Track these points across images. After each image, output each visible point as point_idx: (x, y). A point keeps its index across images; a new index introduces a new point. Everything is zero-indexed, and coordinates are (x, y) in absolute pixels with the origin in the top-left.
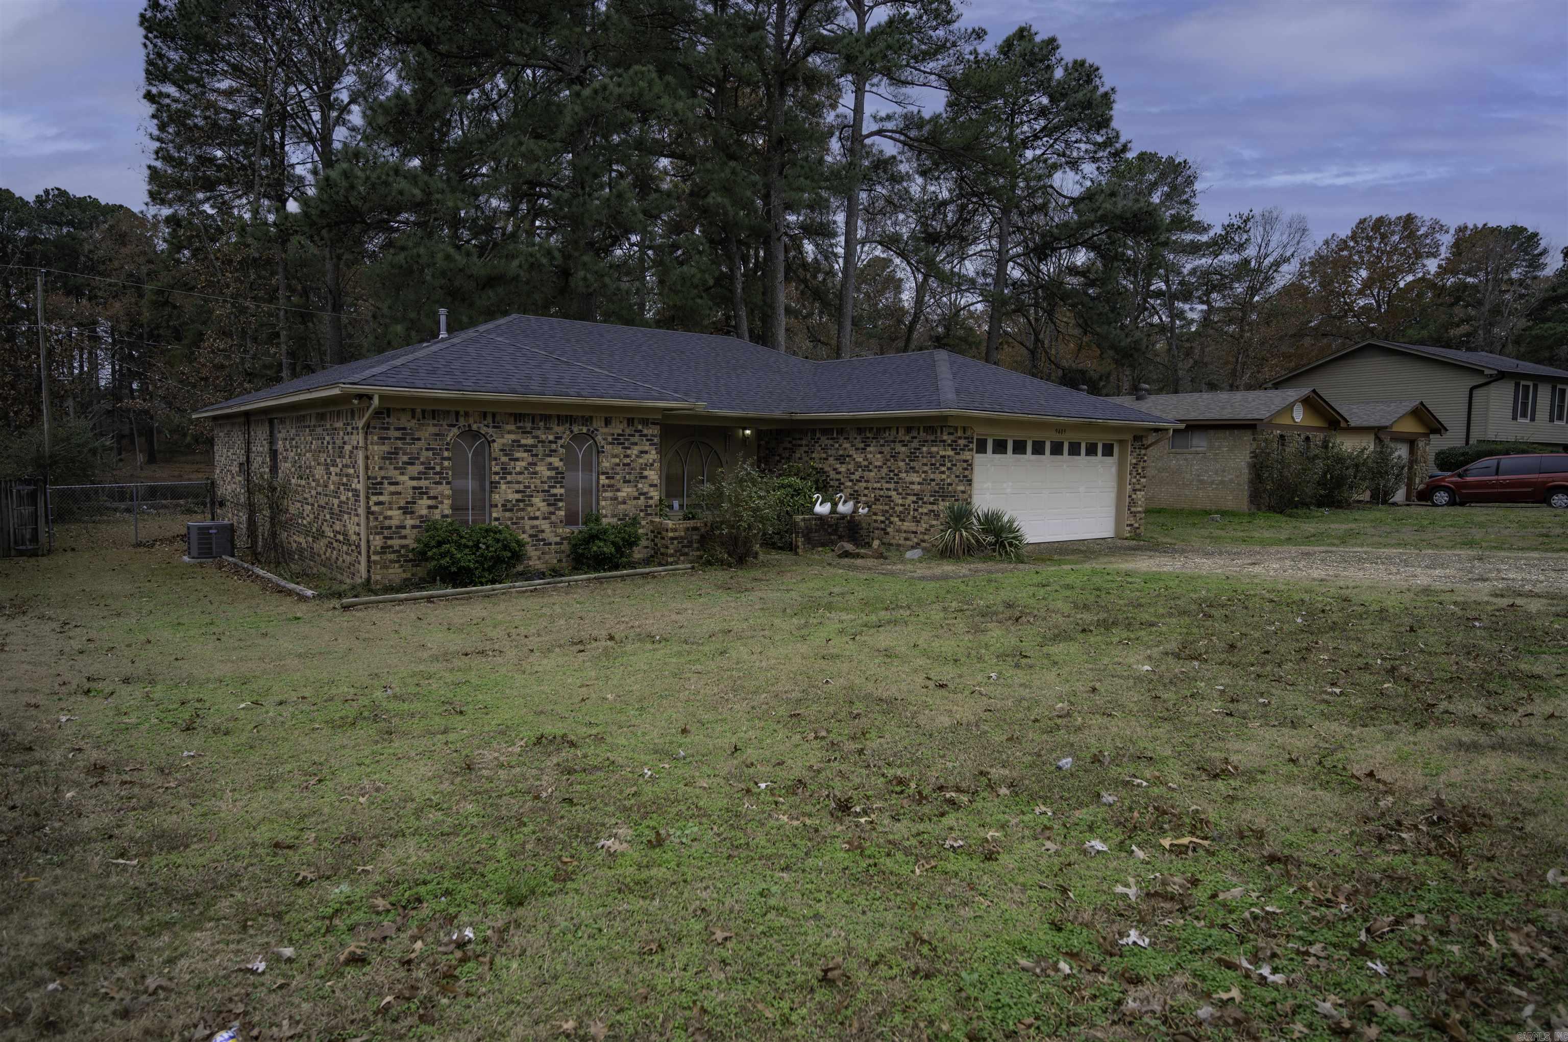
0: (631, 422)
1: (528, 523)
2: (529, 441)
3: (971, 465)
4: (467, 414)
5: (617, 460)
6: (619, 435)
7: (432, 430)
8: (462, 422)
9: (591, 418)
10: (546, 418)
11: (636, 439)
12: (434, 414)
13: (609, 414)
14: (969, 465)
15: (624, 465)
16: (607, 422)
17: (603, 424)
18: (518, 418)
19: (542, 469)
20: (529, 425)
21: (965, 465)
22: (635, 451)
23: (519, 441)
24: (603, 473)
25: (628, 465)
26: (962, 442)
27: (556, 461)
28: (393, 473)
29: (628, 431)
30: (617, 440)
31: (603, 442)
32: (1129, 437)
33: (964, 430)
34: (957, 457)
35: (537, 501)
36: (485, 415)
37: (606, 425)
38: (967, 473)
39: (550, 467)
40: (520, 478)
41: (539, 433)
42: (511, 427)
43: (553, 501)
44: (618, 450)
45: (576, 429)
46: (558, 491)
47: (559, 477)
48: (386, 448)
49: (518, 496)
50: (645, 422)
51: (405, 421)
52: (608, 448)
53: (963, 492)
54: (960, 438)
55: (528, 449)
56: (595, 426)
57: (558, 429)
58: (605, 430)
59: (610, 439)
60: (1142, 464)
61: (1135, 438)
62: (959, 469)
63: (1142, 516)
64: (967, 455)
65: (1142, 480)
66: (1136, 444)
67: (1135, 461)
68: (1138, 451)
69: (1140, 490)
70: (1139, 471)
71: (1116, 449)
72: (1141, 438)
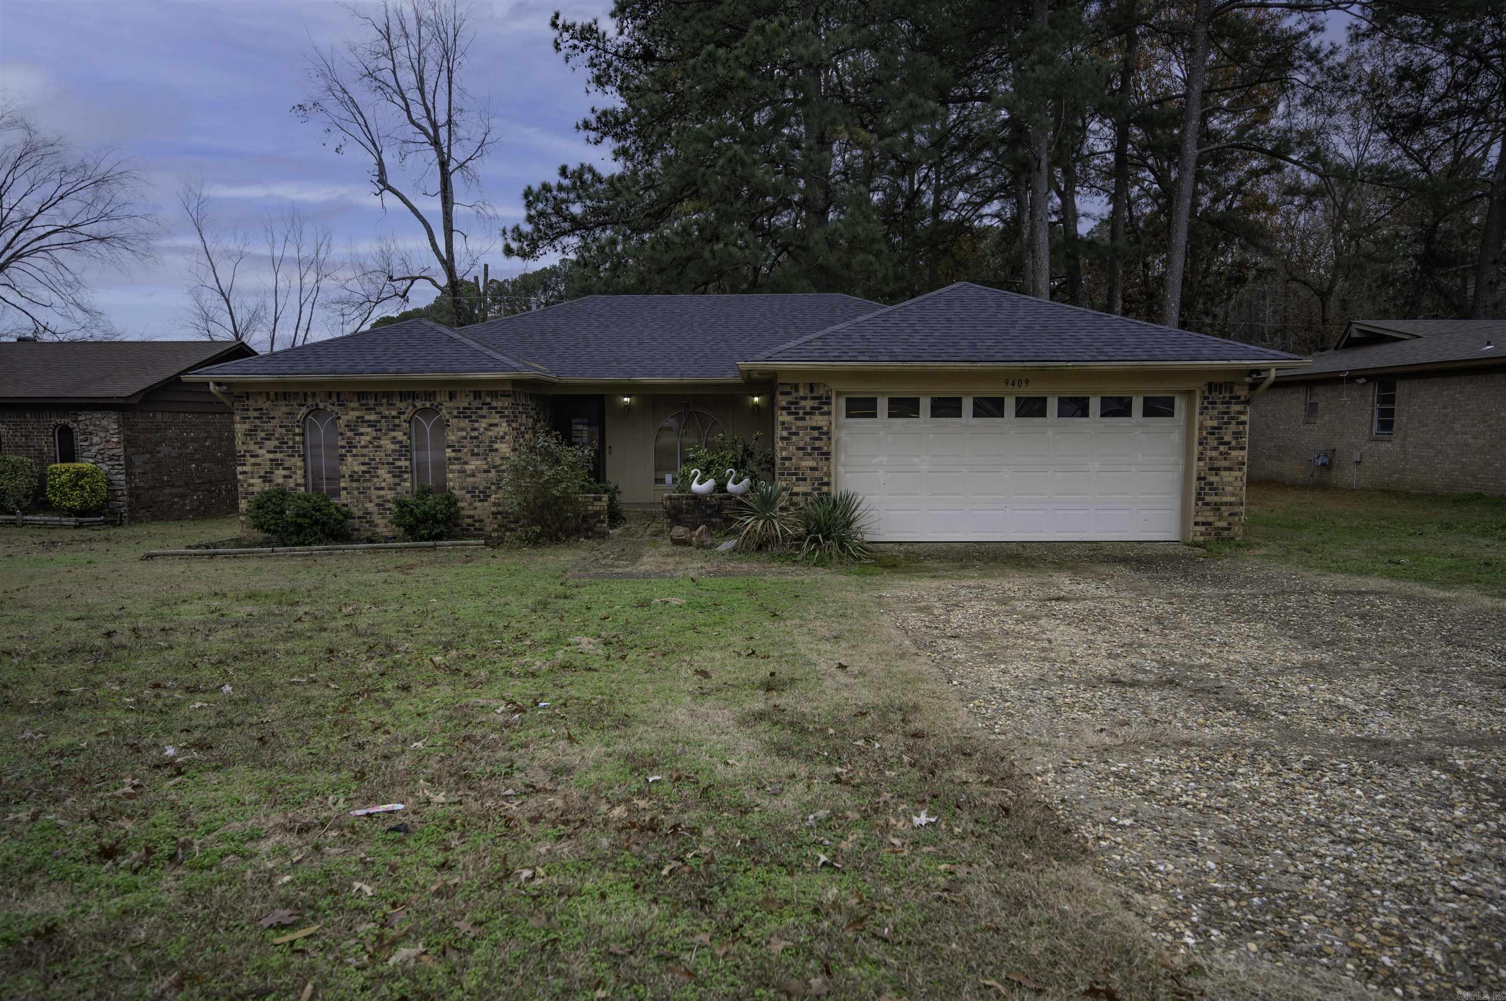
0: (477, 395)
1: (374, 493)
2: (373, 417)
3: (827, 433)
4: (314, 395)
5: (464, 434)
6: (464, 408)
7: (285, 409)
8: (310, 401)
9: (434, 393)
10: (389, 395)
11: (484, 412)
12: (285, 396)
13: (453, 389)
14: (824, 433)
15: (471, 438)
16: (452, 396)
17: (447, 399)
18: (361, 395)
19: (386, 443)
20: (372, 402)
21: (816, 434)
22: (483, 424)
23: (363, 417)
24: (449, 447)
25: (476, 438)
26: (808, 404)
27: (399, 435)
28: (253, 447)
29: (475, 404)
30: (463, 414)
31: (448, 416)
32: (1199, 387)
33: (812, 387)
34: (800, 423)
35: (382, 472)
36: (330, 395)
37: (451, 399)
38: (818, 444)
39: (394, 441)
40: (365, 451)
41: (381, 409)
42: (355, 404)
43: (398, 474)
44: (465, 423)
45: (419, 405)
46: (403, 463)
47: (404, 450)
48: (246, 426)
49: (364, 468)
50: (494, 395)
51: (261, 403)
52: (453, 422)
53: (812, 469)
54: (804, 398)
55: (371, 424)
56: (439, 400)
57: (402, 405)
58: (451, 404)
59: (455, 413)
60: (1233, 427)
61: (1211, 387)
62: (803, 438)
63: (1236, 509)
64: (818, 420)
65: (1234, 453)
66: (1216, 396)
67: (1215, 423)
68: (1222, 408)
69: (1230, 469)
70: (1227, 438)
71: (1180, 404)
72: (1230, 386)
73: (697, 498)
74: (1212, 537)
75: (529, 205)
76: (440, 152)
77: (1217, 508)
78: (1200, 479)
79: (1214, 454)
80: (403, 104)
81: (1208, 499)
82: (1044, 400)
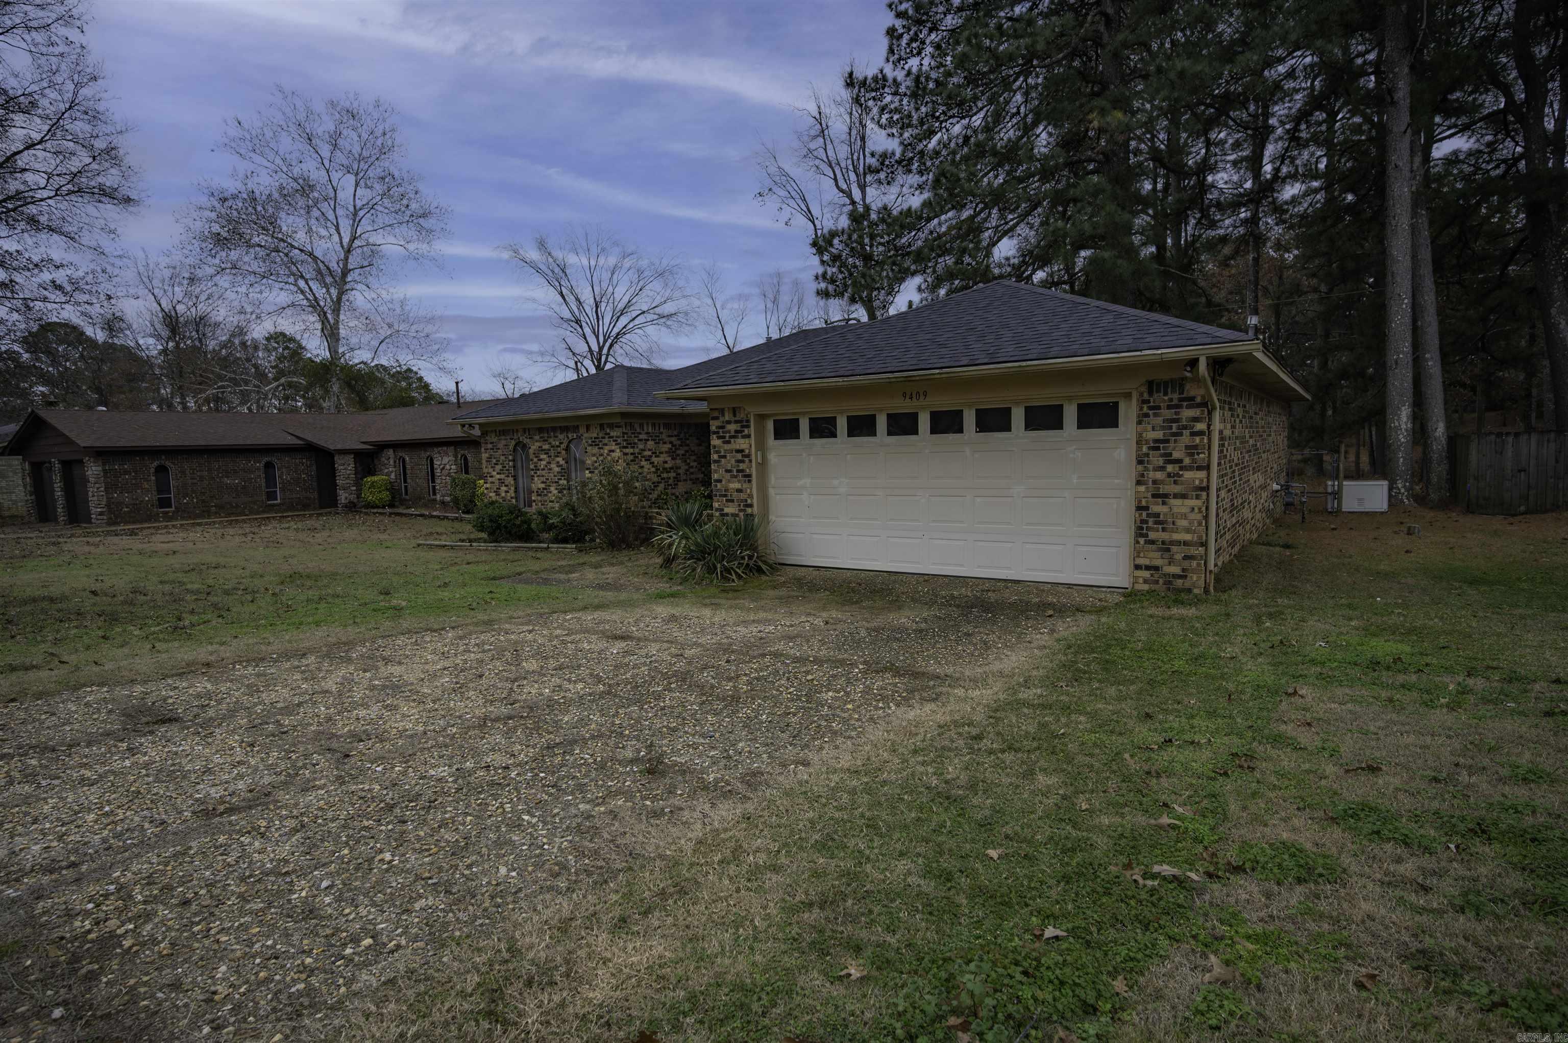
0: (602, 426)
2: (547, 447)
3: (748, 456)
4: (517, 431)
5: (595, 458)
6: (595, 438)
7: (504, 442)
8: (516, 436)
9: (578, 426)
10: (554, 429)
11: (606, 441)
12: (504, 432)
13: (588, 421)
14: (746, 456)
15: (600, 461)
16: (588, 428)
17: (585, 430)
18: (540, 430)
19: (553, 466)
20: (546, 435)
21: (739, 456)
22: (606, 450)
23: (542, 447)
25: (602, 461)
26: (732, 427)
27: (561, 460)
28: (490, 470)
29: (601, 434)
30: (594, 444)
31: (586, 445)
32: (1136, 387)
33: (734, 411)
34: (727, 447)
35: (553, 489)
36: (525, 431)
37: (587, 431)
38: (742, 466)
39: (558, 465)
40: (544, 473)
41: (551, 440)
42: (537, 437)
43: (561, 490)
44: (595, 450)
45: (570, 436)
46: (563, 482)
47: (563, 472)
48: (487, 455)
49: (543, 486)
50: (612, 426)
51: (493, 438)
52: (589, 449)
53: (739, 491)
54: (729, 422)
55: (547, 452)
56: (581, 432)
57: (562, 437)
58: (586, 435)
59: (590, 441)
60: (1186, 439)
61: (1152, 387)
62: (730, 462)
63: (1193, 551)
64: (741, 443)
65: (1188, 475)
66: (1159, 398)
67: (1159, 435)
68: (1168, 414)
69: (1184, 496)
70: (1176, 455)
71: (1128, 412)
72: (1179, 384)
74: (1160, 587)
77: (1165, 548)
78: (1139, 508)
79: (1159, 475)
81: (1152, 535)
82: (960, 413)
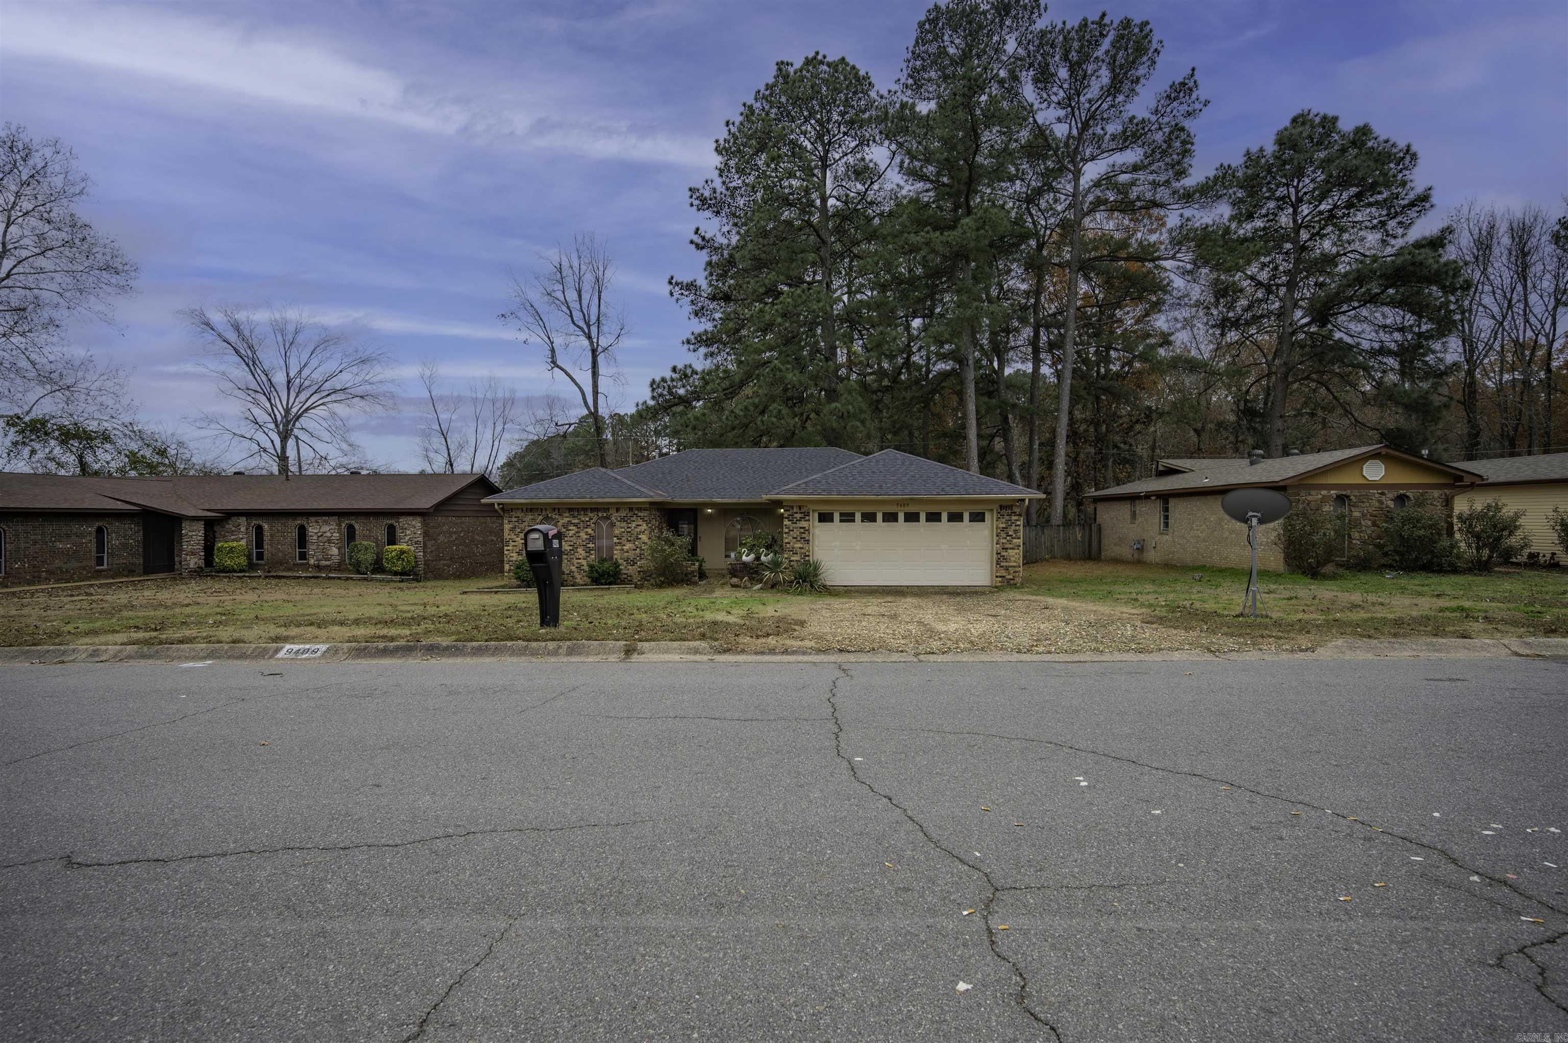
0: (631, 509)
1: (575, 561)
2: (576, 521)
3: (808, 530)
4: (546, 509)
5: (623, 530)
6: (624, 517)
7: (531, 517)
8: (544, 513)
9: (608, 509)
10: (585, 510)
11: (634, 518)
12: (531, 510)
13: (618, 507)
14: (806, 530)
15: (627, 532)
16: (618, 510)
17: (615, 512)
18: (570, 510)
19: (582, 534)
20: (576, 513)
21: (802, 530)
22: (634, 524)
23: (571, 521)
24: (615, 537)
25: (630, 532)
26: (798, 516)
27: (590, 531)
28: (513, 537)
29: (629, 515)
30: (623, 520)
31: (615, 521)
32: (996, 507)
33: (801, 508)
34: (794, 525)
35: (580, 550)
36: (554, 509)
37: (617, 512)
38: (803, 535)
39: (587, 533)
41: (580, 517)
42: (567, 514)
43: (588, 551)
44: (624, 524)
45: (600, 515)
46: (591, 545)
47: (592, 539)
48: (511, 526)
50: (640, 509)
51: (520, 515)
52: (618, 524)
53: (801, 548)
54: (796, 513)
55: (575, 525)
56: (611, 512)
57: (591, 515)
58: (617, 514)
59: (619, 519)
60: (1013, 527)
61: (1001, 507)
62: (796, 533)
63: (1017, 569)
64: (804, 524)
65: (1015, 541)
66: (1003, 512)
67: (1004, 526)
68: (1007, 518)
69: (1013, 549)
70: (1010, 533)
71: (988, 516)
72: (1011, 507)
73: (744, 563)
74: (1005, 584)
75: (653, 390)
76: (592, 343)
77: (1007, 568)
78: (997, 554)
79: (1004, 541)
80: (568, 312)
81: (1002, 564)
82: (918, 513)
